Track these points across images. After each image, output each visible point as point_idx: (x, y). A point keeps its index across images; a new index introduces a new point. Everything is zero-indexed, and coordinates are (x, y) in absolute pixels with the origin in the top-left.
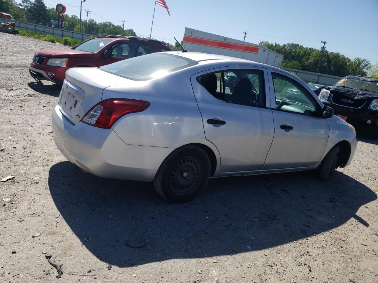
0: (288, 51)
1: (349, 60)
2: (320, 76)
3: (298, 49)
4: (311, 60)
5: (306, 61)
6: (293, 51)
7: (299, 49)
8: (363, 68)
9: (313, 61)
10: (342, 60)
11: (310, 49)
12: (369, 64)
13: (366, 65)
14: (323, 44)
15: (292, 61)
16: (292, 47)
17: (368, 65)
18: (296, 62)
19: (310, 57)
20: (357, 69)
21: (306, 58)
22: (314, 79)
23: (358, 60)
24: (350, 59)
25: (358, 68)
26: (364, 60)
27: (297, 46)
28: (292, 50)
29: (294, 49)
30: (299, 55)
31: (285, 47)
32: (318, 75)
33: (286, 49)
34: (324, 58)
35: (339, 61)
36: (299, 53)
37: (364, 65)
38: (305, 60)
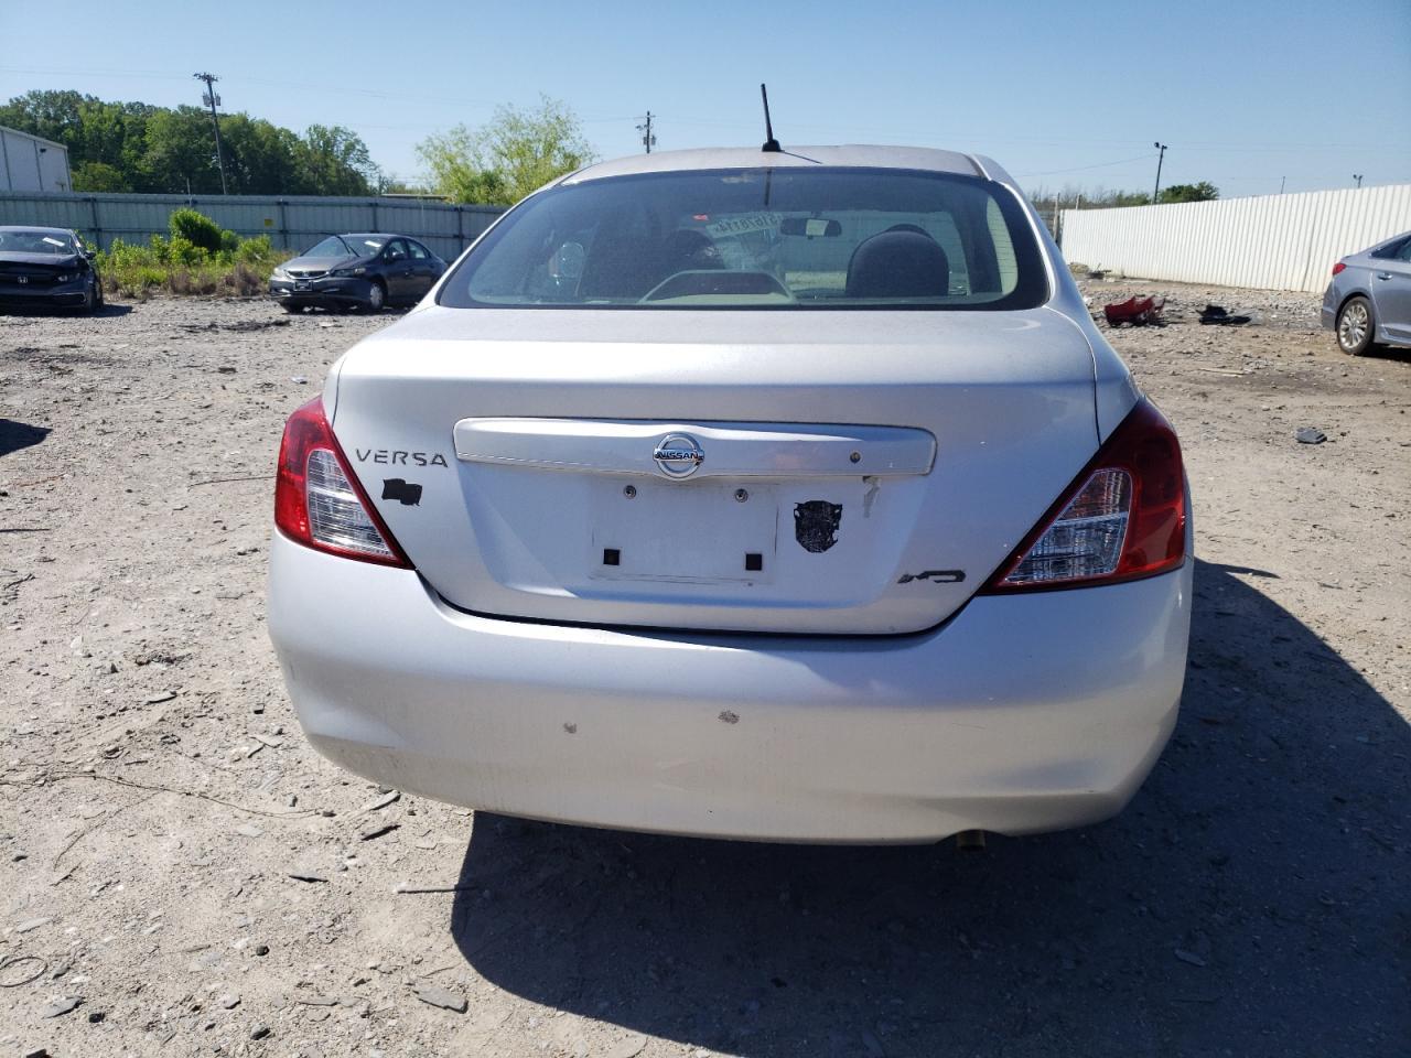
0: (44, 124)
1: (293, 137)
2: (286, 204)
3: (82, 112)
4: (158, 151)
5: (138, 158)
6: (66, 121)
7: (89, 109)
8: (345, 160)
9: (166, 152)
10: (267, 139)
11: (131, 106)
12: (358, 141)
13: (350, 148)
14: (204, 85)
15: (82, 164)
16: (53, 105)
17: (358, 147)
18: (100, 167)
19: (147, 139)
20: (327, 166)
21: (134, 146)
22: (269, 222)
23: (319, 131)
24: (293, 131)
25: (328, 161)
26: (337, 130)
27: (70, 100)
28: (57, 119)
29: (65, 113)
30: (100, 138)
31: (23, 109)
32: (279, 204)
33: (29, 116)
34: (204, 139)
35: (261, 145)
36: (97, 128)
37: (343, 148)
38: (133, 152)
